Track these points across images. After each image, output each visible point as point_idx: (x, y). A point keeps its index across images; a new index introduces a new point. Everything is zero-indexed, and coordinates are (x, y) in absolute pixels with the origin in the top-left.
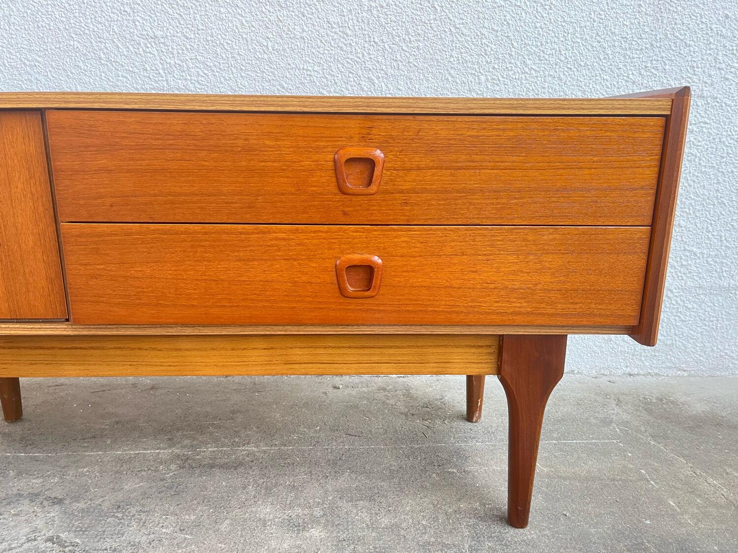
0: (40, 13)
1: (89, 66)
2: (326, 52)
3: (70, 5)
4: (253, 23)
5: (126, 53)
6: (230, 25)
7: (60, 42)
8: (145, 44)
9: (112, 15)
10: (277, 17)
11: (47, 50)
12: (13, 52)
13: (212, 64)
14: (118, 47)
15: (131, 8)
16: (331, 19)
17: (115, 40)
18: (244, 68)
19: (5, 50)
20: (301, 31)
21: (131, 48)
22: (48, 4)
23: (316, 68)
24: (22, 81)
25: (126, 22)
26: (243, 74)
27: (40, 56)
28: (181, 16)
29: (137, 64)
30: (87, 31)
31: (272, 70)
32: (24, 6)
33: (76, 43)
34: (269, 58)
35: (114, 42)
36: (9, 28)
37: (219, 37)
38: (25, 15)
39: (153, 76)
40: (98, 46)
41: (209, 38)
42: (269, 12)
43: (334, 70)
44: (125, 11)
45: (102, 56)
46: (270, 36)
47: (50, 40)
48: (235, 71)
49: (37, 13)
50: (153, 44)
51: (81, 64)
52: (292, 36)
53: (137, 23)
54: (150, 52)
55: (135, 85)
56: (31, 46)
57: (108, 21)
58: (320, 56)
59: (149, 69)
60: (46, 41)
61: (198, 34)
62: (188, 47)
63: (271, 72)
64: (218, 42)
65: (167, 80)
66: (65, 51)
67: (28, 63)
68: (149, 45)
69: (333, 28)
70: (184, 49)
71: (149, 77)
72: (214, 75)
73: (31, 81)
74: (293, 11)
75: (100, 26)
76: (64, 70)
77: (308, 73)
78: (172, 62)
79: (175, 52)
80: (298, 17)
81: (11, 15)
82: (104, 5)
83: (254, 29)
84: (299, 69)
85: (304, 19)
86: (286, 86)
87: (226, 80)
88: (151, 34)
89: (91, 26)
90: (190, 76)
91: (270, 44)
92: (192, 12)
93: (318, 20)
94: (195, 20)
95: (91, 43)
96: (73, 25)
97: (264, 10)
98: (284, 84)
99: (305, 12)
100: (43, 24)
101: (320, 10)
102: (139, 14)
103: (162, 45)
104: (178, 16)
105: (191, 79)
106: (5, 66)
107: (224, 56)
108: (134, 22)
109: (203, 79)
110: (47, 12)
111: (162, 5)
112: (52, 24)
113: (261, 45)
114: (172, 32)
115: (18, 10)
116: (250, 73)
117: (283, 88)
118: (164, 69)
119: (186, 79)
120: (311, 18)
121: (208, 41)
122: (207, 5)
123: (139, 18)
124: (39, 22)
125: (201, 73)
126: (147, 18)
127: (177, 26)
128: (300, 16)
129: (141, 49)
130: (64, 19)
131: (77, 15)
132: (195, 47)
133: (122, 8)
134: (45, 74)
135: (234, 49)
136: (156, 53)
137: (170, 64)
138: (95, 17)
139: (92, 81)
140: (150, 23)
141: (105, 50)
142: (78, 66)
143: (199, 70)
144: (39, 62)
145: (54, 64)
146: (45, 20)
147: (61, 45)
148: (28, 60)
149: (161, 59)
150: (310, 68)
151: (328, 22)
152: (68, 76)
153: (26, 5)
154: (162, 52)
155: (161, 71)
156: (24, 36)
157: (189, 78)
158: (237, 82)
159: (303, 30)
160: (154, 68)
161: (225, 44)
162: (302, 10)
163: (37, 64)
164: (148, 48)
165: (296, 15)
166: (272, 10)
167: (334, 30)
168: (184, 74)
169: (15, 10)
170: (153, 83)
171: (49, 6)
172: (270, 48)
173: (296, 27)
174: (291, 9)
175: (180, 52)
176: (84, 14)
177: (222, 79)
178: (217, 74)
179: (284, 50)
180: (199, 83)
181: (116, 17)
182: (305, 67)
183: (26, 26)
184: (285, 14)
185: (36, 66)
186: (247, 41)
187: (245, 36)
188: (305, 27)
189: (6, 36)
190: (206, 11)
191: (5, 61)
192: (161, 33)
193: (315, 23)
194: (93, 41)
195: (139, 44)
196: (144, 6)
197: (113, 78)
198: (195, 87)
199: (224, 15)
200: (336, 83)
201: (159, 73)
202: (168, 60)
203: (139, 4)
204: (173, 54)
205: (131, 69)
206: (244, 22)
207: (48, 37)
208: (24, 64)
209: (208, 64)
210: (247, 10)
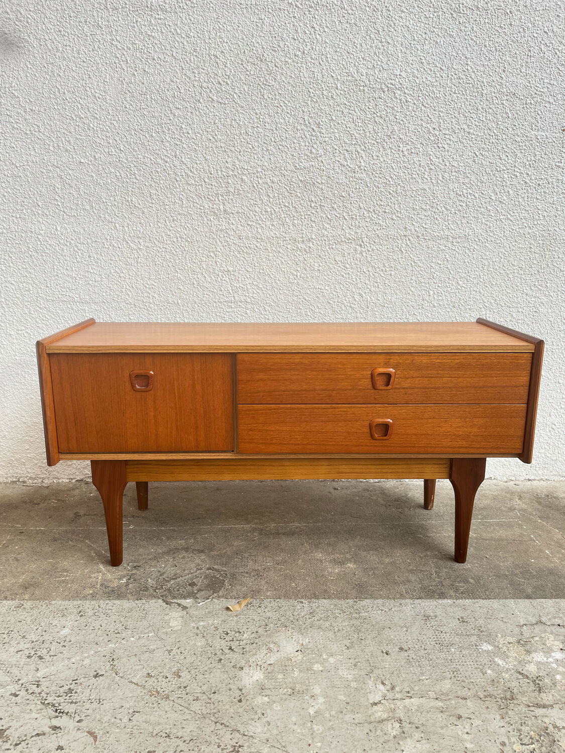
0: (157, 256)
1: (186, 288)
2: (333, 278)
3: (176, 252)
4: (289, 262)
5: (209, 281)
6: (275, 263)
7: (169, 274)
8: (222, 276)
9: (202, 258)
10: (304, 258)
11: (160, 279)
12: (138, 279)
13: (262, 287)
14: (205, 277)
15: (214, 254)
16: (337, 259)
17: (203, 273)
18: (281, 288)
19: (133, 278)
20: (318, 266)
21: (213, 277)
22: (162, 251)
23: (327, 288)
24: (143, 297)
25: (211, 263)
26: (281, 292)
27: (155, 282)
28: (245, 258)
29: (216, 287)
30: (186, 268)
31: (299, 289)
32: (147, 252)
33: (179, 274)
34: (298, 282)
35: (203, 274)
36: (137, 265)
37: (268, 270)
38: (148, 257)
39: (226, 294)
40: (193, 277)
41: (261, 271)
42: (299, 255)
43: (338, 289)
44: (210, 256)
45: (195, 282)
46: (299, 269)
47: (162, 273)
48: (276, 290)
49: (155, 256)
50: (227, 275)
51: (181, 287)
52: (312, 269)
53: (218, 263)
54: (225, 280)
55: (214, 300)
56: (150, 276)
57: (200, 262)
58: (329, 280)
59: (223, 290)
60: (160, 273)
61: (255, 269)
62: (248, 276)
63: (299, 291)
64: (267, 273)
65: (234, 297)
66: (172, 280)
67: (147, 286)
68: (224, 276)
69: (338, 264)
70: (246, 277)
71: (223, 295)
72: (263, 293)
73: (149, 297)
74: (314, 255)
75: (195, 265)
76: (171, 291)
77: (322, 291)
78: (238, 286)
79: (240, 280)
80: (317, 258)
81: (139, 257)
82: (197, 252)
83: (289, 265)
84: (316, 289)
85: (320, 259)
86: (307, 298)
87: (270, 295)
88: (226, 269)
89: (189, 265)
90: (248, 294)
91: (298, 274)
92: (251, 256)
93: (329, 259)
94: (253, 261)
95: (189, 275)
96: (178, 264)
97: (296, 254)
98: (306, 297)
99: (321, 255)
100: (159, 263)
101: (330, 253)
102: (219, 257)
103: (232, 276)
104: (243, 259)
105: (249, 296)
106: (133, 288)
107: (270, 281)
108: (216, 262)
109: (256, 295)
110: (162, 255)
111: (233, 252)
112: (164, 263)
113: (293, 274)
114: (239, 268)
115: (143, 254)
116: (285, 291)
117: (306, 300)
118: (232, 290)
119: (246, 296)
120: (324, 259)
121: (260, 273)
122: (261, 252)
123: (219, 260)
124: (156, 261)
125: (255, 292)
126: (224, 260)
127: (242, 265)
128: (318, 257)
129: (219, 278)
130: (172, 260)
131: (180, 258)
132: (252, 276)
133: (209, 254)
134: (159, 293)
135: (276, 277)
136: (228, 281)
137: (236, 286)
138: (192, 259)
139: (187, 297)
140: (226, 263)
141: (197, 279)
142: (179, 289)
143: (254, 290)
144: (155, 286)
145: (164, 287)
146: (160, 260)
147: (170, 276)
148: (148, 285)
149: (231, 284)
150: (323, 288)
151: (335, 261)
152: (173, 294)
153: (148, 251)
154: (232, 279)
155: (231, 291)
156: (146, 270)
157: (247, 295)
158: (277, 297)
159: (320, 266)
160: (226, 289)
161: (271, 274)
162: (319, 254)
163: (154, 287)
164: (223, 277)
165: (315, 257)
166: (300, 254)
167: (339, 265)
168: (244, 293)
169: (141, 254)
170: (225, 298)
171: (163, 252)
172: (299, 276)
173: (315, 264)
174: (313, 253)
175: (243, 279)
176: (185, 257)
177: (268, 296)
178: (265, 292)
179: (307, 277)
180: (253, 298)
181: (205, 259)
182: (320, 287)
183: (148, 264)
184: (309, 256)
185: (153, 288)
186: (284, 273)
187: (283, 269)
188: (321, 264)
189: (135, 270)
190: (260, 255)
191: (134, 285)
192: (232, 269)
193: (327, 261)
194: (190, 273)
195: (219, 275)
196: (223, 253)
197: (200, 295)
198: (251, 300)
199: (271, 258)
200: (338, 297)
201: (230, 292)
202: (235, 285)
203: (219, 252)
204: (238, 281)
205: (212, 290)
206: (283, 261)
207: (161, 271)
208: (146, 287)
209: (260, 286)
210: (285, 255)
